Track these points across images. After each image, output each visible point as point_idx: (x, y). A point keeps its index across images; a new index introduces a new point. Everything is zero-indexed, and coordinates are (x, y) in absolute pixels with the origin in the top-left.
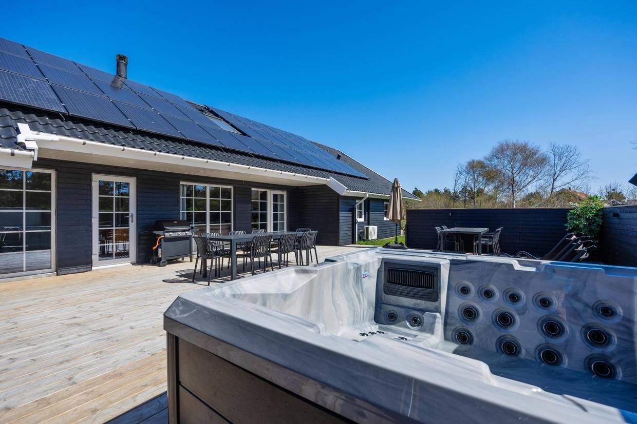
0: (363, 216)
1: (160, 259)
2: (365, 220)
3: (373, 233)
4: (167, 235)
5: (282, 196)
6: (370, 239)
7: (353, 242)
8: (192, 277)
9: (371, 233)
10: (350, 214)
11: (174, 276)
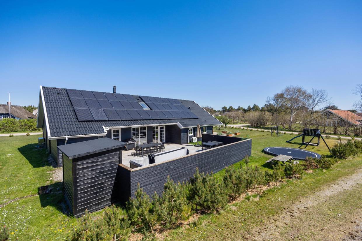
0: (193, 133)
1: (127, 149)
2: (193, 135)
3: (195, 140)
4: (128, 143)
5: (164, 127)
6: (194, 142)
7: (187, 143)
8: (134, 155)
9: (194, 140)
10: (186, 134)
11: (130, 154)
